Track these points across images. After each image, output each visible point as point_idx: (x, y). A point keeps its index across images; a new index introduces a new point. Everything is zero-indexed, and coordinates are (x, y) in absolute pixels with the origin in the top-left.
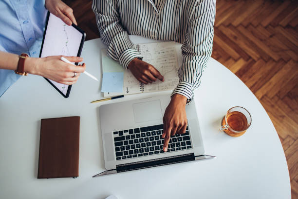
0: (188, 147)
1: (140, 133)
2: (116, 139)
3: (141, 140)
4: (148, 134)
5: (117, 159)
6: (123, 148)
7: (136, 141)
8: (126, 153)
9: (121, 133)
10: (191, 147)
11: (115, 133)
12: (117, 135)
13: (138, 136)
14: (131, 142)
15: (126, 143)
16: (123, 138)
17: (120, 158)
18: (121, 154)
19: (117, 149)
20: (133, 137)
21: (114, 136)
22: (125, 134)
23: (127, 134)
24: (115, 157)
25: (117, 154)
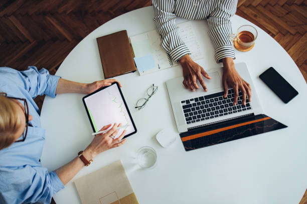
0: (248, 109)
1: (205, 100)
2: (184, 107)
3: (206, 106)
4: (212, 101)
5: (187, 123)
6: (191, 114)
7: (202, 107)
8: (194, 118)
9: (188, 102)
10: (250, 108)
11: (182, 102)
12: (185, 104)
13: (203, 103)
14: (198, 108)
15: (193, 109)
16: (190, 106)
17: (190, 123)
18: (190, 119)
19: (186, 115)
20: (199, 104)
21: (182, 105)
22: (191, 103)
23: (194, 102)
24: (186, 122)
25: (187, 120)
